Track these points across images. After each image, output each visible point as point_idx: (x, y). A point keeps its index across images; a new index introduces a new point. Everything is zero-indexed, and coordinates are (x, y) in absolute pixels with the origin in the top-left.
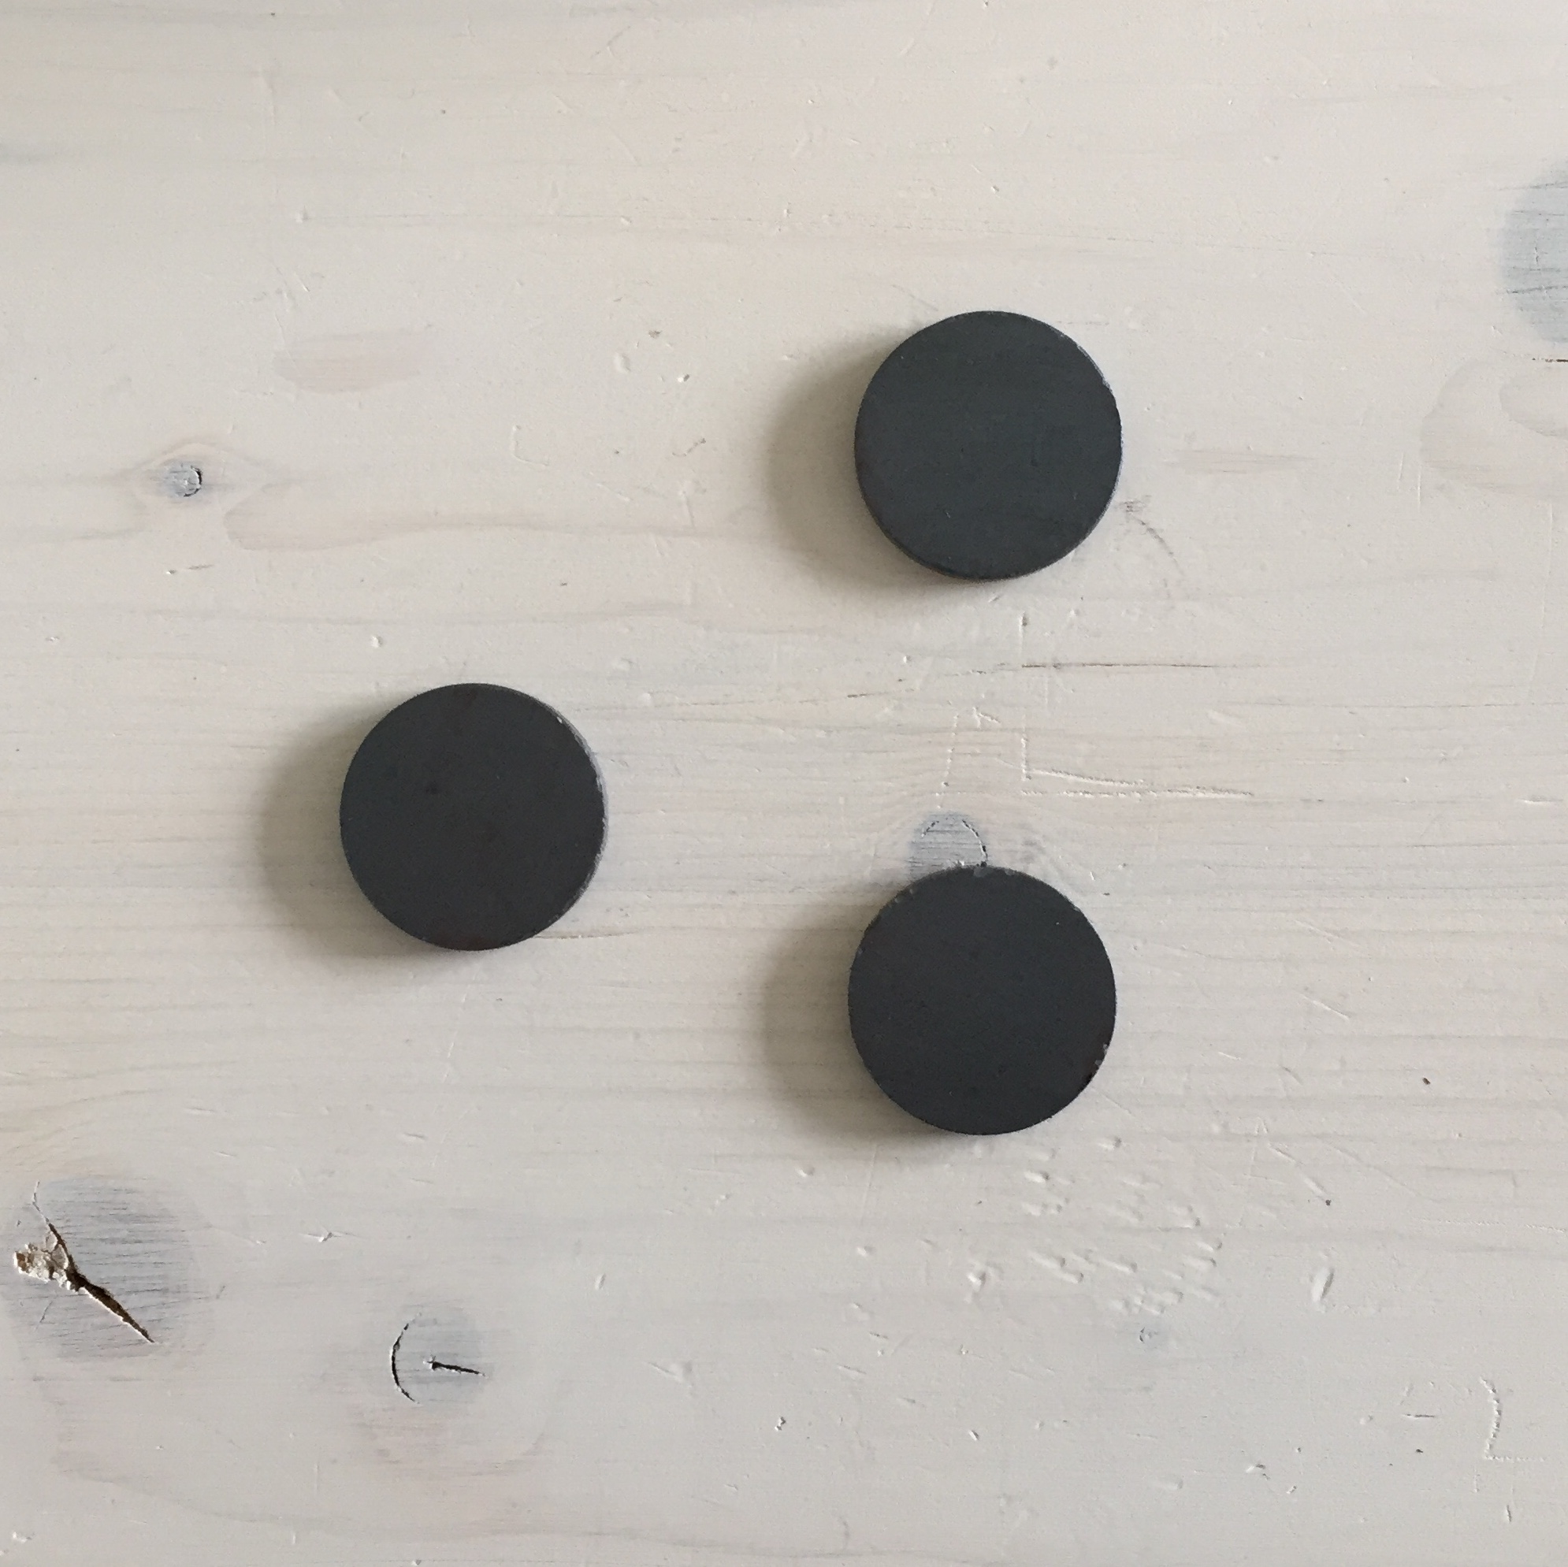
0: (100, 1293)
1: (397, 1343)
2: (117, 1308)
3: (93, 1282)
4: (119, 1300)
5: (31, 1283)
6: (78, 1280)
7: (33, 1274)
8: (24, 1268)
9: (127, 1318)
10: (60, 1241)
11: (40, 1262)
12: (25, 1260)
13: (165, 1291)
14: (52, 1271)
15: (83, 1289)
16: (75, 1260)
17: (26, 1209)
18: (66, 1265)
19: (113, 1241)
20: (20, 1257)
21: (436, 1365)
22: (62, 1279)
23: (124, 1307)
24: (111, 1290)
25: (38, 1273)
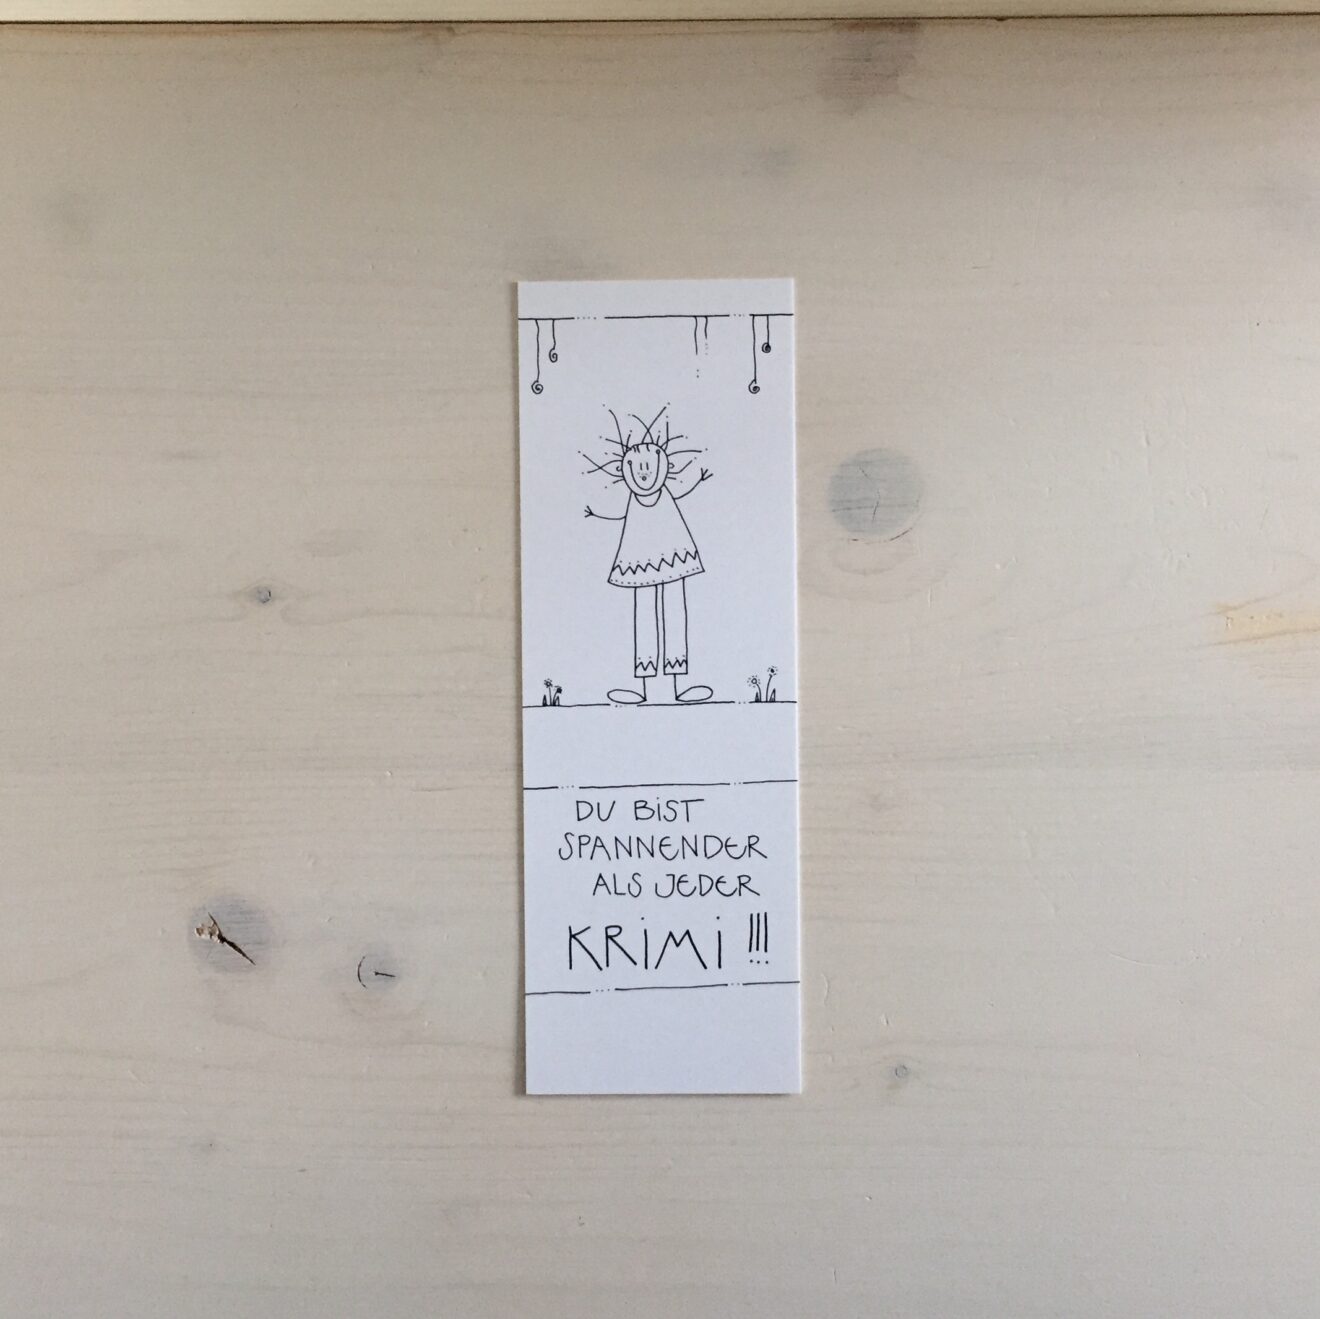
0: (232, 944)
1: (360, 965)
2: (240, 951)
3: (229, 940)
4: (241, 947)
5: (203, 940)
6: (223, 939)
7: (203, 936)
8: (200, 934)
9: (244, 955)
10: (215, 923)
11: (206, 931)
12: (200, 931)
13: (260, 943)
14: (211, 935)
15: (225, 943)
16: (222, 931)
17: (200, 909)
18: (217, 932)
19: (238, 923)
20: (198, 930)
21: (377, 974)
22: (215, 938)
23: (243, 950)
24: (237, 943)
25: (205, 936)
